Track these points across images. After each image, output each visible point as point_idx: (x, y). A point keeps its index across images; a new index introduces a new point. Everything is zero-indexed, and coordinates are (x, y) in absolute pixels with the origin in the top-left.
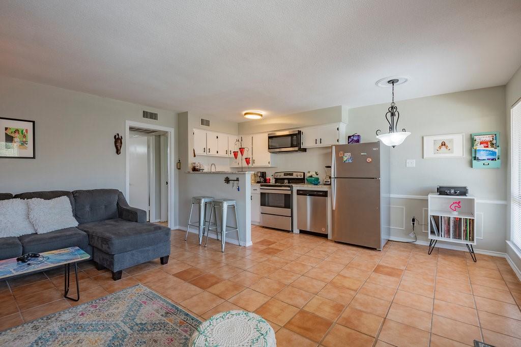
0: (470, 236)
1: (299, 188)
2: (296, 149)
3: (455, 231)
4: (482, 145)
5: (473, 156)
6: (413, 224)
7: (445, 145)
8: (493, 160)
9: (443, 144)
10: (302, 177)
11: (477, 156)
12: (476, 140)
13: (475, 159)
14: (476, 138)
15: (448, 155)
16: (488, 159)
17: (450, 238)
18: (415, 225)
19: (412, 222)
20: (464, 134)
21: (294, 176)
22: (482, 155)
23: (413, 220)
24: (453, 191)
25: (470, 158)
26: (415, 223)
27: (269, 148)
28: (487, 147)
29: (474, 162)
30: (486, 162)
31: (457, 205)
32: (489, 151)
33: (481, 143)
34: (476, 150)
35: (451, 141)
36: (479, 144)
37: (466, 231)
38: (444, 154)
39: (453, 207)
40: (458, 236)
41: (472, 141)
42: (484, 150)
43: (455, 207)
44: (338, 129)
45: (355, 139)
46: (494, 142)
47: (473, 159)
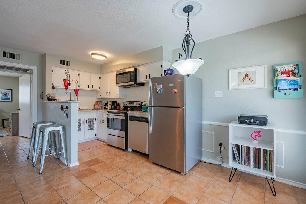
0: (269, 167)
1: (131, 115)
2: (133, 83)
3: (255, 160)
4: (284, 75)
5: (275, 86)
6: (221, 148)
7: (248, 77)
8: (294, 89)
9: (247, 76)
10: (140, 106)
11: (278, 86)
12: (277, 71)
13: (276, 90)
14: (277, 68)
15: (251, 86)
16: (290, 89)
17: (250, 166)
18: (222, 149)
19: (219, 147)
20: (266, 66)
21: (135, 105)
22: (283, 85)
23: (221, 145)
24: (252, 121)
25: (272, 88)
26: (222, 147)
27: (117, 83)
28: (289, 76)
29: (276, 92)
30: (288, 92)
31: (257, 134)
32: (291, 80)
33: (282, 73)
34: (277, 81)
35: (254, 73)
36: (280, 74)
37: (265, 161)
38: (247, 85)
39: (253, 136)
40: (257, 165)
41: (274, 71)
42: (285, 80)
43: (256, 136)
44: (161, 66)
45: (169, 72)
46: (296, 71)
47: (274, 89)
